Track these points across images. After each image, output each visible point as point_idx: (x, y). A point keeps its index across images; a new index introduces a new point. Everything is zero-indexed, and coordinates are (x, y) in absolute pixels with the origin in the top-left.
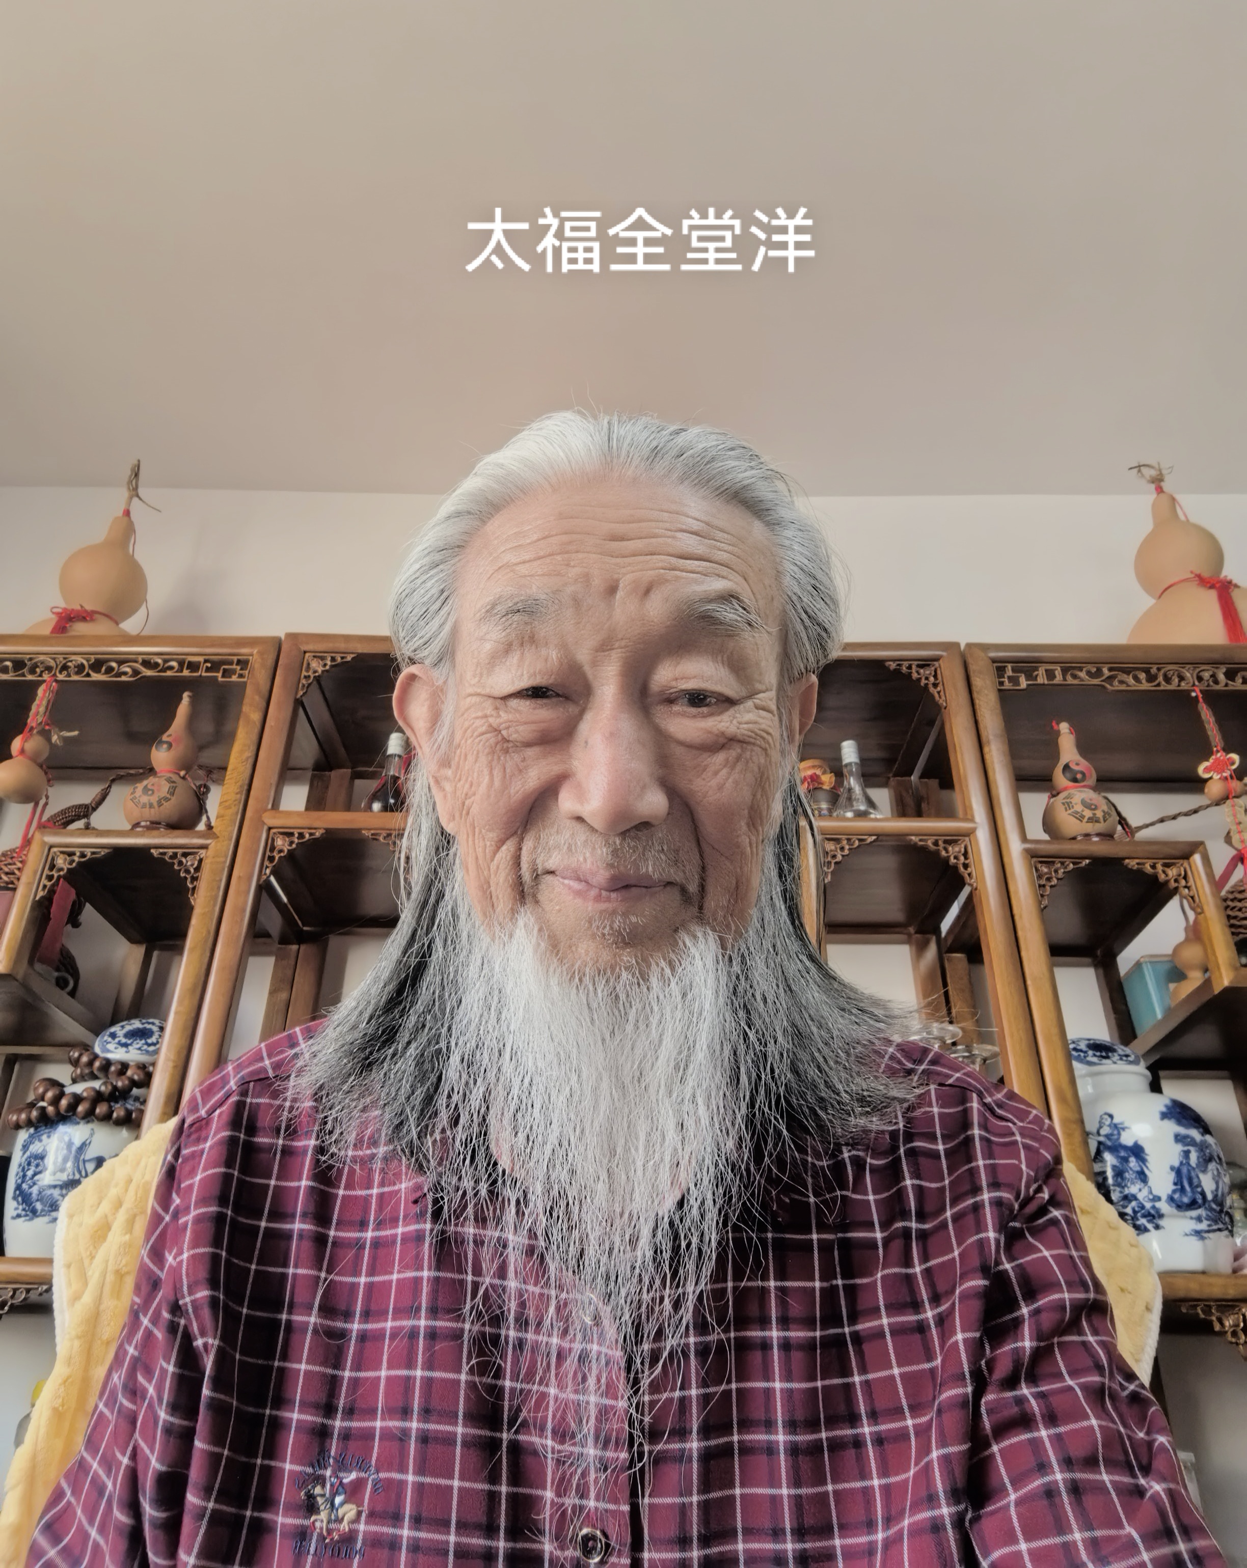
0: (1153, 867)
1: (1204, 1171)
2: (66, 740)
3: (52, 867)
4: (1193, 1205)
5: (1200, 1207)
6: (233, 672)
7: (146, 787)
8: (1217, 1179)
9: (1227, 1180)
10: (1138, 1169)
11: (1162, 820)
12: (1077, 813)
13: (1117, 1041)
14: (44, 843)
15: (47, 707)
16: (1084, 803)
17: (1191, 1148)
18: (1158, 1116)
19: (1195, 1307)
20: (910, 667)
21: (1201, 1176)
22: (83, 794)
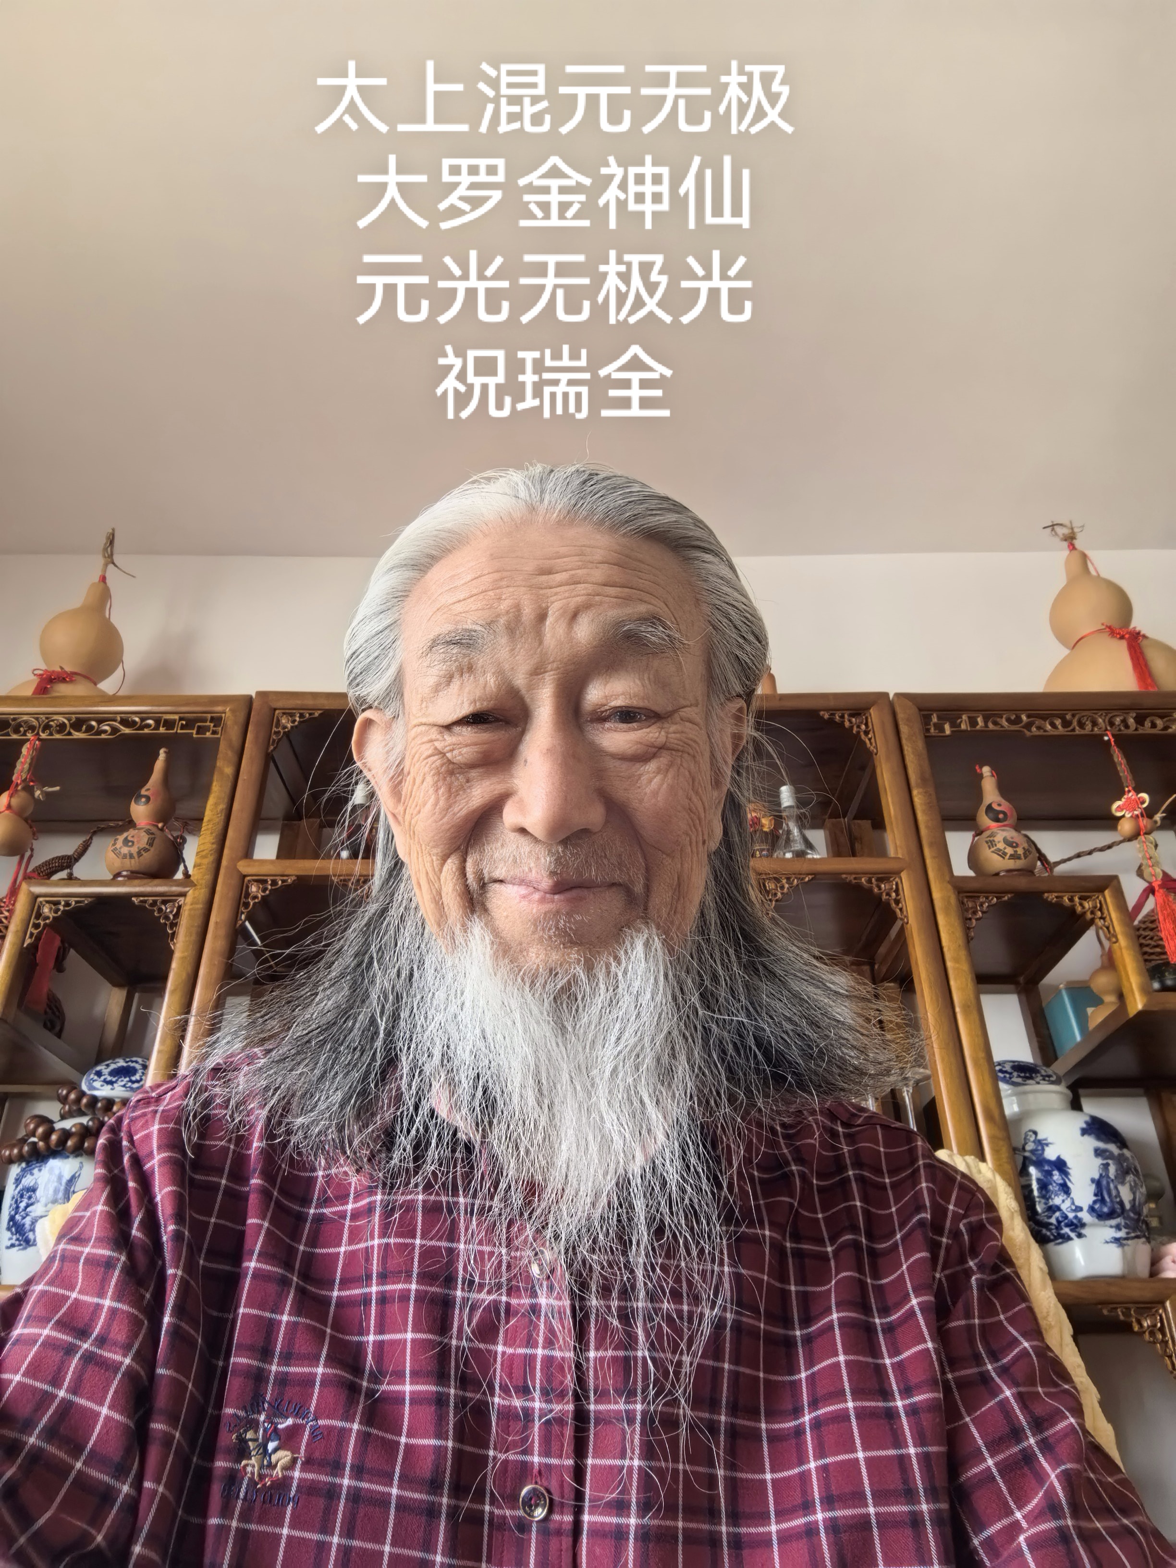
0: (1071, 900)
1: (1123, 1183)
2: (47, 794)
3: (39, 915)
4: (1111, 1215)
5: (1119, 1216)
6: (207, 729)
7: (126, 838)
8: (1133, 1190)
9: (1143, 1190)
10: (1061, 1181)
11: (1078, 856)
12: (1000, 850)
13: (1039, 1062)
14: (30, 892)
15: (30, 764)
16: (1006, 841)
17: (1110, 1162)
18: (1079, 1132)
19: (1116, 1308)
20: (842, 717)
21: (1120, 1187)
22: (66, 846)
